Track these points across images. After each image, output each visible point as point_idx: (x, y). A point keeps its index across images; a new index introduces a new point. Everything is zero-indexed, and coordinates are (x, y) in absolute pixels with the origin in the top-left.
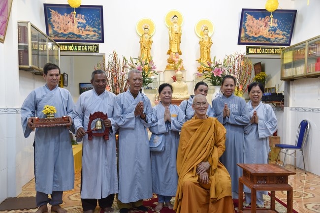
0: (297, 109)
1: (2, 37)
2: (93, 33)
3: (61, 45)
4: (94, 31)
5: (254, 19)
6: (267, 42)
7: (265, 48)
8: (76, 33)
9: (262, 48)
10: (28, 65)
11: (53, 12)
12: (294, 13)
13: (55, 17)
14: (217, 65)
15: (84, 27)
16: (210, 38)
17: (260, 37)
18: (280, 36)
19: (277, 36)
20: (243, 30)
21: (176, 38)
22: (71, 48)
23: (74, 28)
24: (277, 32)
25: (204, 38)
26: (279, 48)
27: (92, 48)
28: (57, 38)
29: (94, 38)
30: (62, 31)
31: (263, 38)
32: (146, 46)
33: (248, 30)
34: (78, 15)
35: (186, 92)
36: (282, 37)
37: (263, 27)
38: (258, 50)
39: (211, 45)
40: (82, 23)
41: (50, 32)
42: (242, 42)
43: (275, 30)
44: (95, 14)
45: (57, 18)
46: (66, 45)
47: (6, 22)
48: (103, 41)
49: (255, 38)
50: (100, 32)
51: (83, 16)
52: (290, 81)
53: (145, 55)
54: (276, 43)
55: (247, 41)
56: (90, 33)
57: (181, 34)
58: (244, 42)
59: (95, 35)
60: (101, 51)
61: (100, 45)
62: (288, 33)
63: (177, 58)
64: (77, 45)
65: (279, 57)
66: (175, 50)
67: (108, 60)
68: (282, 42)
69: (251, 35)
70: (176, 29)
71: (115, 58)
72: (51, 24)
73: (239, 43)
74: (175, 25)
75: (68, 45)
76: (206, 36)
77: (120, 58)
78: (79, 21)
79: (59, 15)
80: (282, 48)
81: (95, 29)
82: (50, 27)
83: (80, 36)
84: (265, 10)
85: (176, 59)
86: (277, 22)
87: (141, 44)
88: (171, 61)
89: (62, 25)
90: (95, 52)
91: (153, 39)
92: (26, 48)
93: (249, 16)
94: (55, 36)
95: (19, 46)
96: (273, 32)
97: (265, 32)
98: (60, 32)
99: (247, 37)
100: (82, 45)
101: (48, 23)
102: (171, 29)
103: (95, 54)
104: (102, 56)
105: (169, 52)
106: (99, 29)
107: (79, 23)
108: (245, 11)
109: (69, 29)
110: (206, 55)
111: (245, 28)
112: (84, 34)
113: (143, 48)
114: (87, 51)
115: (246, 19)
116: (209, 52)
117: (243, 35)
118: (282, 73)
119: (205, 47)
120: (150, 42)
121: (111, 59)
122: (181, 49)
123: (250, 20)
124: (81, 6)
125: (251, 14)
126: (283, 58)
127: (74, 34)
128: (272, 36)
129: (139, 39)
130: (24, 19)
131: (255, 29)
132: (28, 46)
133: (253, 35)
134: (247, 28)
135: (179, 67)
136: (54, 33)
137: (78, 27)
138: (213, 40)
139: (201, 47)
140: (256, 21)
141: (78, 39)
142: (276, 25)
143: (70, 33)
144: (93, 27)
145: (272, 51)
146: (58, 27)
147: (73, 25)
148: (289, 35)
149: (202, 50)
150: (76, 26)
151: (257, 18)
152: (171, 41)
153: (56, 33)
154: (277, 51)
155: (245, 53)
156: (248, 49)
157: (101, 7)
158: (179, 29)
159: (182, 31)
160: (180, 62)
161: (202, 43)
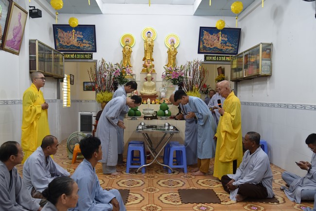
1: (17, 51)
2: (88, 45)
3: (65, 54)
4: (89, 44)
5: (209, 34)
6: (220, 52)
7: (219, 56)
8: (76, 45)
9: (216, 57)
10: (36, 70)
11: (59, 30)
12: (239, 30)
13: (61, 34)
14: (176, 70)
15: (82, 40)
16: (175, 49)
17: (214, 48)
18: (229, 48)
19: (227, 47)
20: (201, 43)
21: (149, 48)
22: (72, 56)
23: (74, 41)
24: (227, 44)
25: (171, 49)
26: (229, 57)
28: (62, 49)
29: (89, 49)
30: (66, 44)
31: (217, 49)
32: (127, 54)
33: (205, 43)
34: (77, 32)
35: (155, 89)
36: (231, 48)
37: (216, 40)
38: (213, 58)
39: (176, 54)
40: (80, 38)
41: (57, 44)
42: (201, 51)
43: (225, 43)
44: (89, 31)
45: (62, 34)
46: (69, 54)
47: (20, 41)
48: (95, 51)
49: (211, 49)
50: (94, 44)
51: (81, 33)
53: (126, 62)
54: (227, 52)
55: (205, 51)
56: (86, 45)
57: (153, 46)
58: (202, 51)
59: (90, 47)
60: (94, 58)
61: (94, 54)
62: (236, 45)
63: (149, 63)
64: (77, 54)
65: (230, 63)
66: (148, 58)
67: (99, 64)
68: (231, 52)
69: (208, 47)
70: (149, 42)
71: (103, 61)
72: (58, 39)
73: (199, 53)
74: (149, 39)
75: (70, 54)
76: (173, 47)
78: (78, 36)
79: (64, 32)
80: (232, 56)
81: (90, 42)
82: (57, 41)
83: (79, 47)
84: (216, 28)
85: (148, 65)
86: (227, 37)
87: (123, 53)
88: (145, 66)
89: (66, 40)
90: (90, 59)
91: (133, 49)
93: (205, 32)
94: (61, 48)
95: (30, 57)
96: (224, 45)
97: (218, 45)
98: (64, 44)
99: (205, 48)
100: (80, 54)
101: (56, 39)
102: (146, 42)
103: (89, 60)
104: (96, 62)
105: (144, 59)
106: (93, 42)
107: (78, 38)
108: (202, 29)
109: (71, 42)
110: (172, 62)
111: (203, 41)
112: (82, 46)
113: (125, 56)
114: (84, 59)
115: (203, 35)
116: (174, 59)
117: (201, 46)
118: (231, 76)
119: (172, 55)
120: (130, 52)
121: (101, 64)
122: (153, 57)
123: (206, 35)
124: (79, 25)
125: (207, 31)
126: (232, 64)
127: (74, 46)
128: (224, 47)
129: (122, 49)
131: (210, 42)
132: (35, 57)
133: (209, 46)
134: (204, 41)
135: (150, 70)
136: (60, 46)
137: (77, 41)
138: (178, 50)
139: (169, 55)
140: (211, 36)
141: (78, 50)
142: (226, 39)
143: (71, 45)
144: (88, 41)
145: (224, 59)
146: (63, 41)
147: (73, 39)
148: (236, 47)
149: (169, 57)
150: (76, 40)
151: (212, 34)
153: (61, 46)
154: (228, 59)
155: (203, 60)
156: (205, 57)
157: (94, 26)
158: (152, 42)
159: (155, 44)
160: (151, 67)
161: (169, 52)
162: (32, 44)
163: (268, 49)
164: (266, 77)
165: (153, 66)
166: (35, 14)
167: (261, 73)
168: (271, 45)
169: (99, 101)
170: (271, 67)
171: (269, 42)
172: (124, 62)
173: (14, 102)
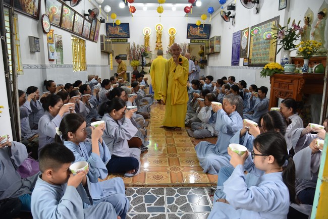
0: (211, 67)
3: (112, 39)
6: (199, 38)
7: (198, 40)
10: (104, 50)
11: (109, 26)
12: (210, 25)
13: (110, 28)
15: (122, 31)
16: (174, 36)
17: (196, 35)
18: (204, 35)
20: (188, 33)
21: (159, 36)
22: (116, 40)
23: (117, 32)
25: (171, 36)
26: (204, 40)
27: (125, 41)
28: (111, 37)
29: (126, 36)
31: (198, 36)
32: (147, 39)
33: (191, 33)
34: (120, 27)
38: (195, 41)
39: (174, 39)
41: (108, 34)
43: (202, 33)
44: (126, 27)
46: (114, 39)
47: (97, 36)
48: (129, 37)
49: (194, 36)
50: (128, 34)
52: (209, 54)
54: (203, 38)
55: (191, 37)
56: (124, 34)
57: (161, 35)
58: (189, 37)
60: (128, 42)
61: (128, 39)
62: (208, 34)
63: (159, 45)
64: (119, 39)
66: (159, 42)
67: (131, 45)
68: (206, 37)
69: (192, 35)
70: (159, 33)
71: (134, 44)
72: (109, 31)
73: (187, 38)
74: (159, 31)
77: (136, 45)
78: (119, 29)
79: (112, 27)
80: (206, 40)
83: (120, 36)
84: (196, 24)
86: (203, 29)
88: (157, 46)
89: (113, 31)
91: (150, 37)
92: (103, 44)
93: (191, 27)
95: (101, 44)
97: (198, 33)
98: (112, 34)
99: (190, 35)
100: (121, 39)
101: (107, 31)
102: (157, 32)
103: (126, 43)
104: (129, 43)
105: (157, 42)
106: (127, 32)
108: (189, 25)
112: (121, 35)
113: (146, 40)
114: (123, 42)
115: (189, 28)
116: (173, 42)
117: (188, 35)
118: (205, 51)
119: (172, 39)
120: (148, 38)
121: (133, 45)
122: (162, 41)
124: (121, 23)
127: (117, 35)
128: (201, 35)
129: (144, 37)
130: (102, 34)
131: (193, 32)
134: (190, 31)
137: (119, 32)
138: (175, 37)
140: (194, 29)
142: (203, 31)
144: (125, 32)
145: (201, 42)
146: (111, 32)
149: (170, 41)
151: (194, 28)
152: (157, 38)
153: (110, 35)
154: (204, 42)
155: (189, 42)
156: (191, 40)
157: (128, 23)
158: (161, 32)
159: (162, 33)
160: (160, 47)
161: (170, 38)
162: (102, 37)
163: (219, 39)
164: (218, 53)
165: (161, 46)
166: (102, 21)
167: (215, 51)
168: (220, 37)
169: (132, 66)
170: (220, 48)
171: (220, 35)
172: (145, 44)
173: (94, 66)
